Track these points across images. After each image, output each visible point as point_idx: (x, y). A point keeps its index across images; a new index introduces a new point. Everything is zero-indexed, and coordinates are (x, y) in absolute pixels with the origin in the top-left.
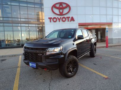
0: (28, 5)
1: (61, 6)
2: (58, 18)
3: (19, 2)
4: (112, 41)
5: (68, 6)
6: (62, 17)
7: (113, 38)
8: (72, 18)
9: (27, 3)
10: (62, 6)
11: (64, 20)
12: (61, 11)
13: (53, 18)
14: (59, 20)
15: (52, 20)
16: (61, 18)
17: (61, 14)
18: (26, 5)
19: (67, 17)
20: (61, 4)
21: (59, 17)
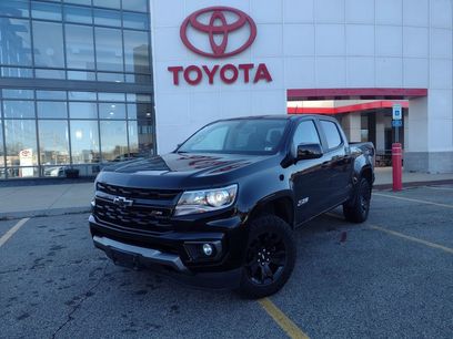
0: (98, 21)
1: (218, 23)
2: (205, 68)
3: (64, 7)
4: (427, 165)
5: (245, 21)
6: (222, 63)
7: (430, 150)
8: (262, 67)
9: (93, 10)
10: (224, 20)
11: (229, 75)
12: (218, 40)
13: (185, 68)
14: (211, 75)
15: (181, 75)
16: (216, 67)
17: (219, 53)
18: (88, 20)
19: (241, 66)
20: (218, 12)
21: (211, 64)
